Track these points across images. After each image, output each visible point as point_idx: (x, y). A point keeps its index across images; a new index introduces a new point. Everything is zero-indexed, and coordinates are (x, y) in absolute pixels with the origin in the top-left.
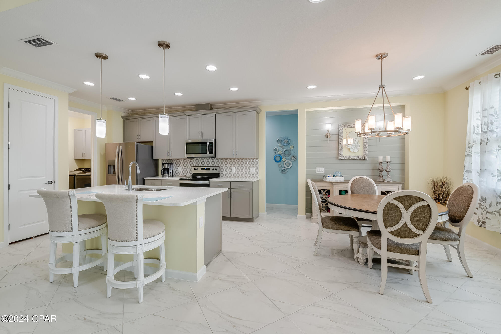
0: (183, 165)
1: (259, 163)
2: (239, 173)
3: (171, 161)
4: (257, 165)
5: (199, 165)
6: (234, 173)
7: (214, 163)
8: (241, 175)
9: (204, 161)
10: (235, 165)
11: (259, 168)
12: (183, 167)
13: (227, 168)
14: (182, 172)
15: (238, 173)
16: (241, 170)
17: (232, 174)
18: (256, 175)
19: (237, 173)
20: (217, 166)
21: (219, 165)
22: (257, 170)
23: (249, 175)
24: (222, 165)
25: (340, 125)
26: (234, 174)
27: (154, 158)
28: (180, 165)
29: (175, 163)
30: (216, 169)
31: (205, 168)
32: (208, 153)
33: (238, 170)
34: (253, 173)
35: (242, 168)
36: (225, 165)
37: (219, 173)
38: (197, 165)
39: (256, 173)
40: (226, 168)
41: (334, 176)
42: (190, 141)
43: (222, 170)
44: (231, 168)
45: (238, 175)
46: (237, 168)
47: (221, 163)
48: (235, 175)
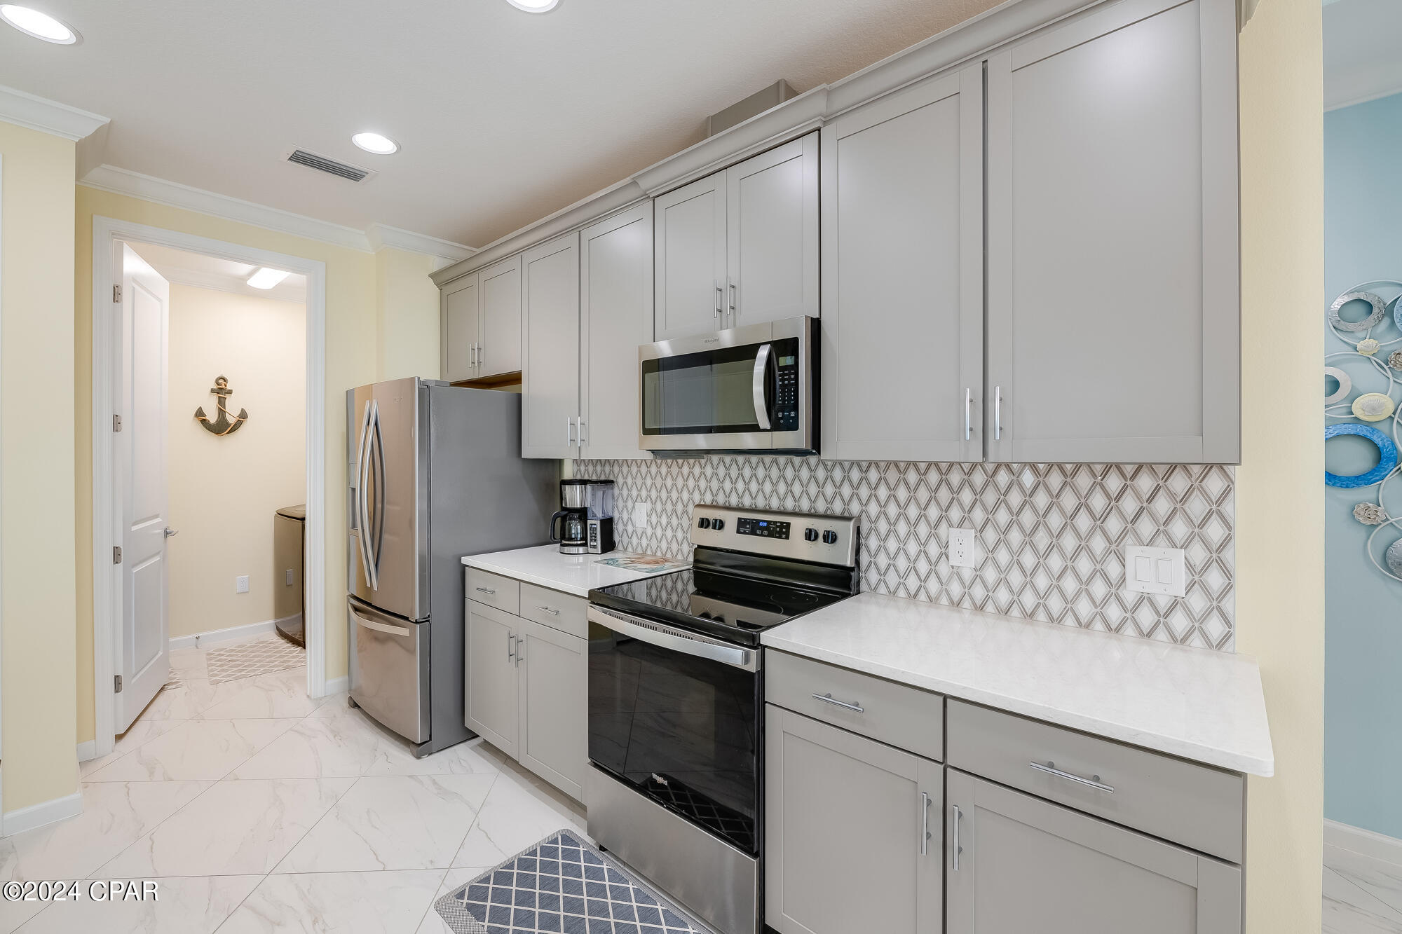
0: (654, 494)
1: (1237, 508)
2: (1016, 578)
3: (607, 469)
4: (1215, 531)
5: (734, 501)
6: (967, 575)
7: (821, 493)
8: (1029, 600)
9: (761, 472)
10: (978, 515)
11: (1236, 556)
12: (654, 503)
13: (912, 533)
14: (649, 531)
15: (1003, 581)
16: (1029, 559)
17: (950, 578)
18: (1197, 621)
19: (990, 575)
20: (838, 508)
21: (855, 508)
22: (1215, 579)
23: (1115, 613)
24: (873, 509)
26: (967, 580)
27: (524, 456)
28: (644, 493)
29: (620, 480)
30: (831, 538)
31: (758, 521)
32: (764, 422)
33: (1003, 556)
35: (1042, 539)
36: (892, 510)
37: (849, 562)
38: (719, 500)
39: (1198, 602)
40: (902, 528)
42: (665, 349)
43: (873, 543)
44: (944, 539)
45: (1003, 596)
46: (991, 535)
47: (864, 492)
48: (978, 592)
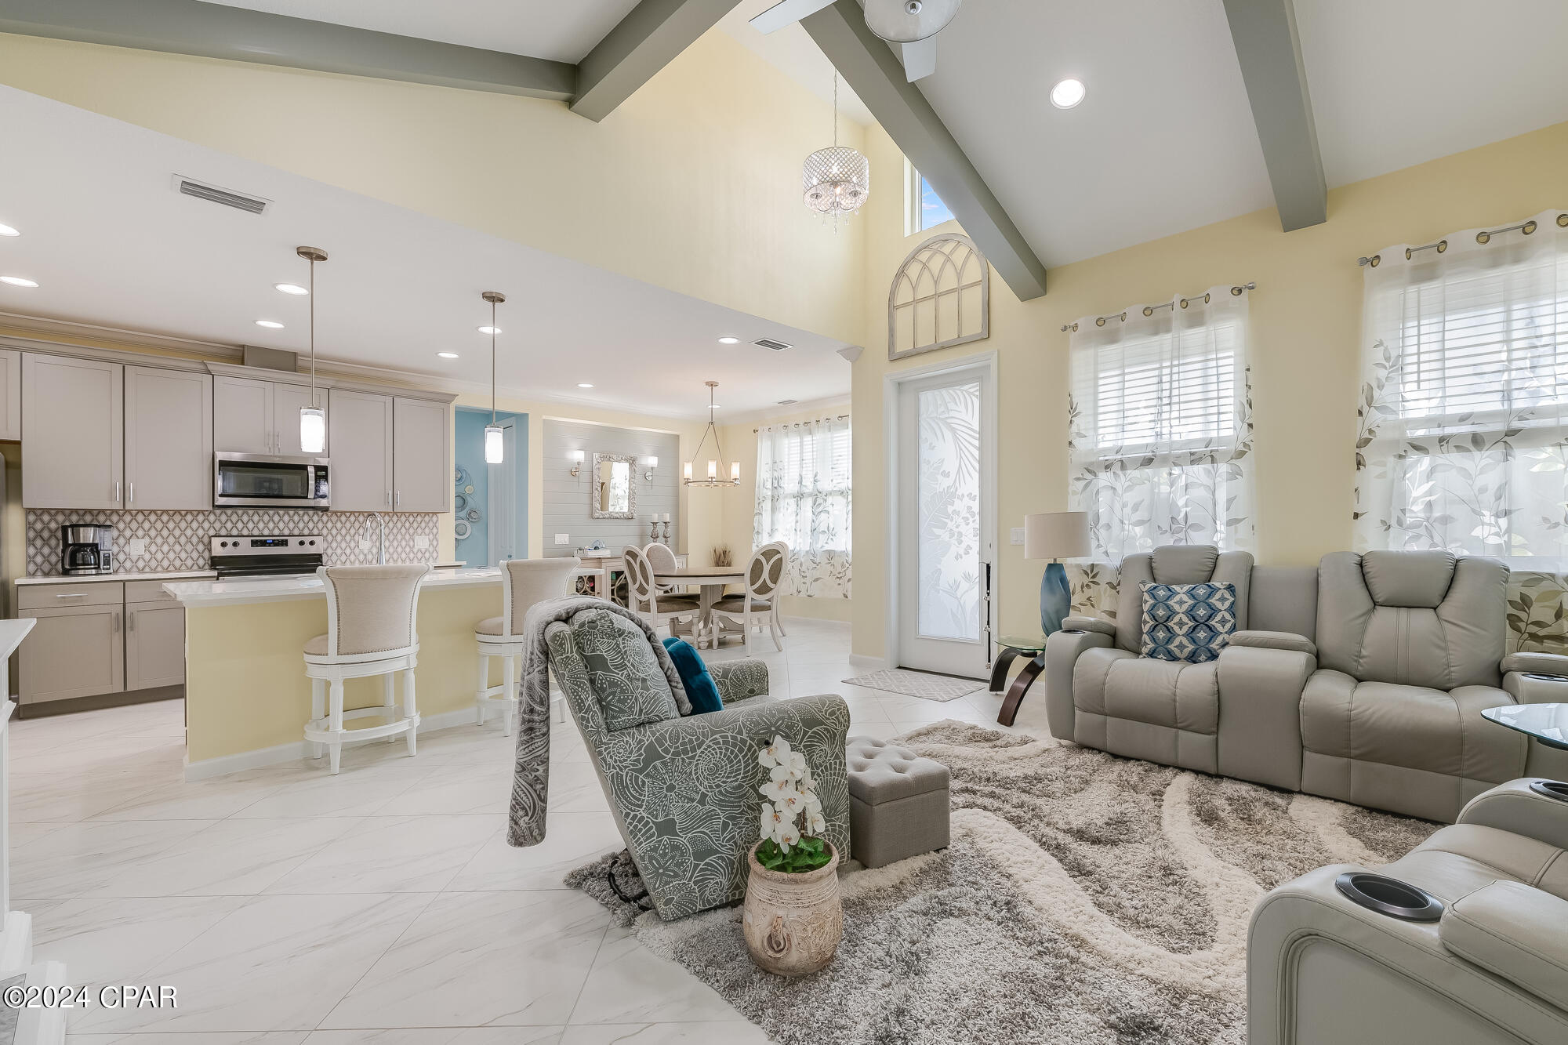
0: (153, 533)
1: (438, 526)
3: (107, 516)
4: (435, 530)
5: (245, 532)
6: (366, 552)
7: (306, 526)
8: (388, 556)
13: (342, 539)
14: (147, 557)
16: (387, 544)
18: (431, 554)
19: (374, 550)
22: (435, 543)
23: (412, 555)
25: (596, 456)
27: (26, 505)
28: (141, 533)
29: (122, 524)
30: (308, 543)
31: (266, 540)
32: (311, 496)
34: (423, 550)
35: (391, 539)
36: (334, 532)
37: (320, 552)
38: (235, 532)
39: (431, 549)
41: (596, 548)
44: (356, 539)
48: (371, 557)
